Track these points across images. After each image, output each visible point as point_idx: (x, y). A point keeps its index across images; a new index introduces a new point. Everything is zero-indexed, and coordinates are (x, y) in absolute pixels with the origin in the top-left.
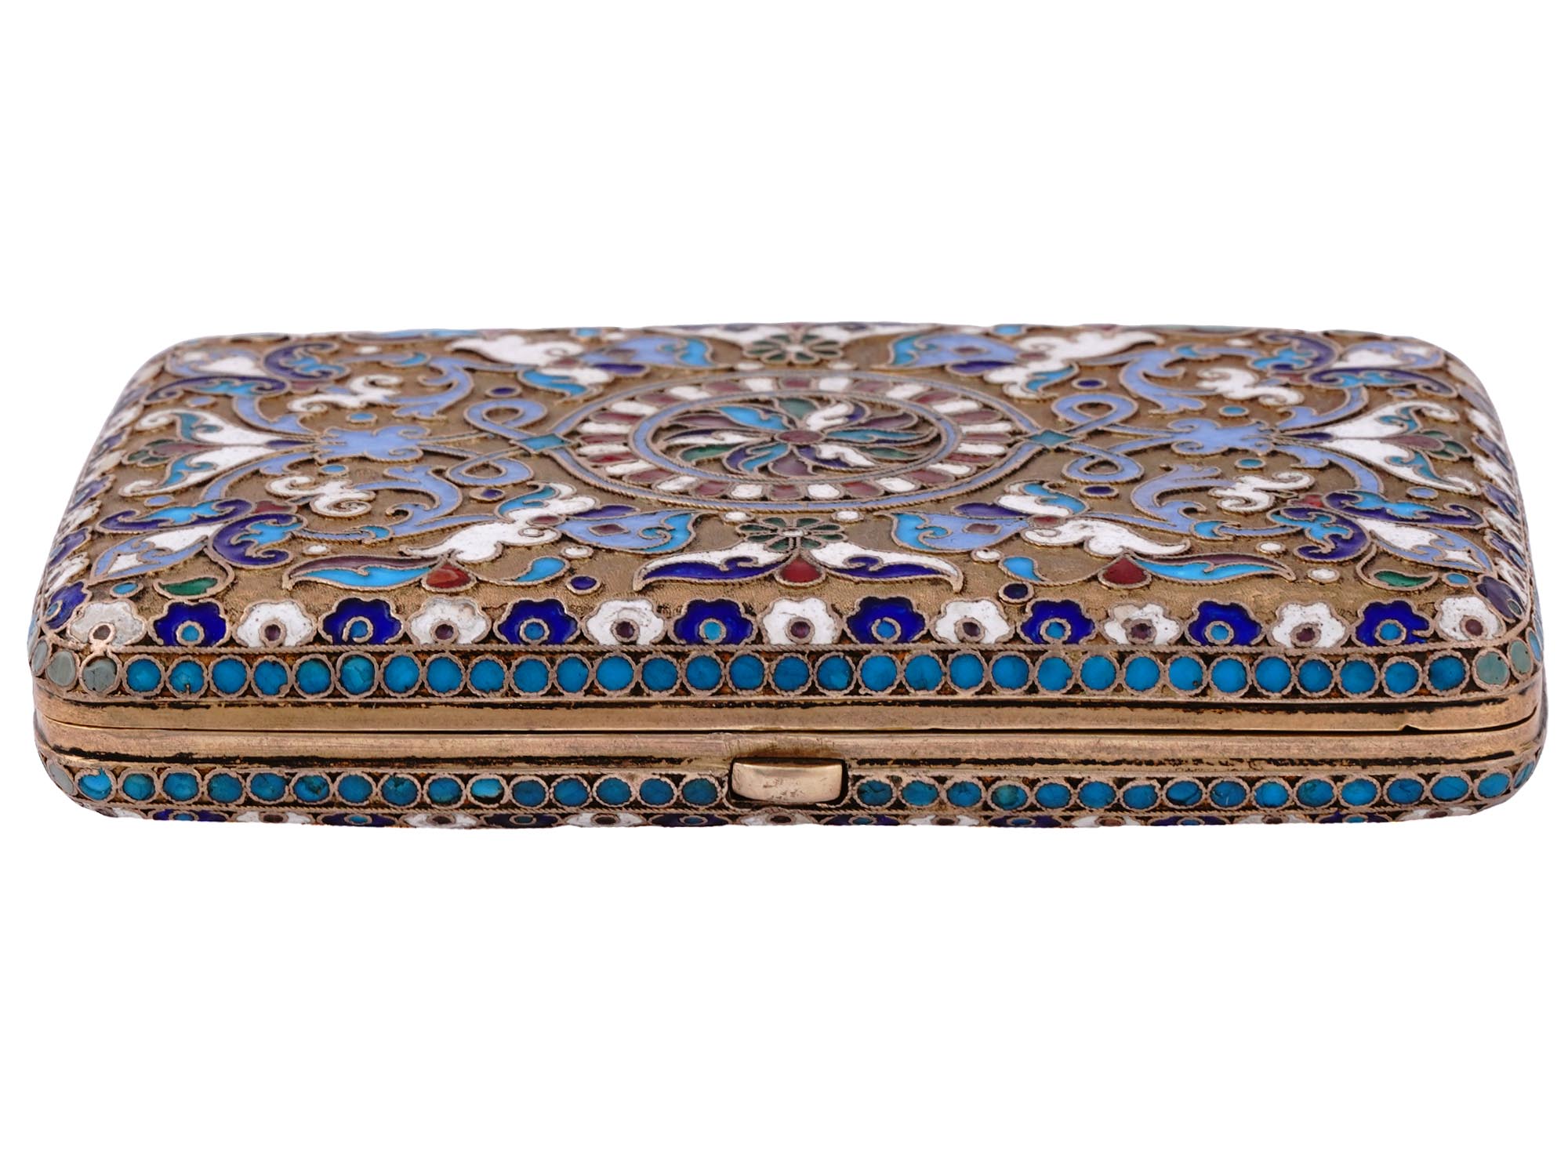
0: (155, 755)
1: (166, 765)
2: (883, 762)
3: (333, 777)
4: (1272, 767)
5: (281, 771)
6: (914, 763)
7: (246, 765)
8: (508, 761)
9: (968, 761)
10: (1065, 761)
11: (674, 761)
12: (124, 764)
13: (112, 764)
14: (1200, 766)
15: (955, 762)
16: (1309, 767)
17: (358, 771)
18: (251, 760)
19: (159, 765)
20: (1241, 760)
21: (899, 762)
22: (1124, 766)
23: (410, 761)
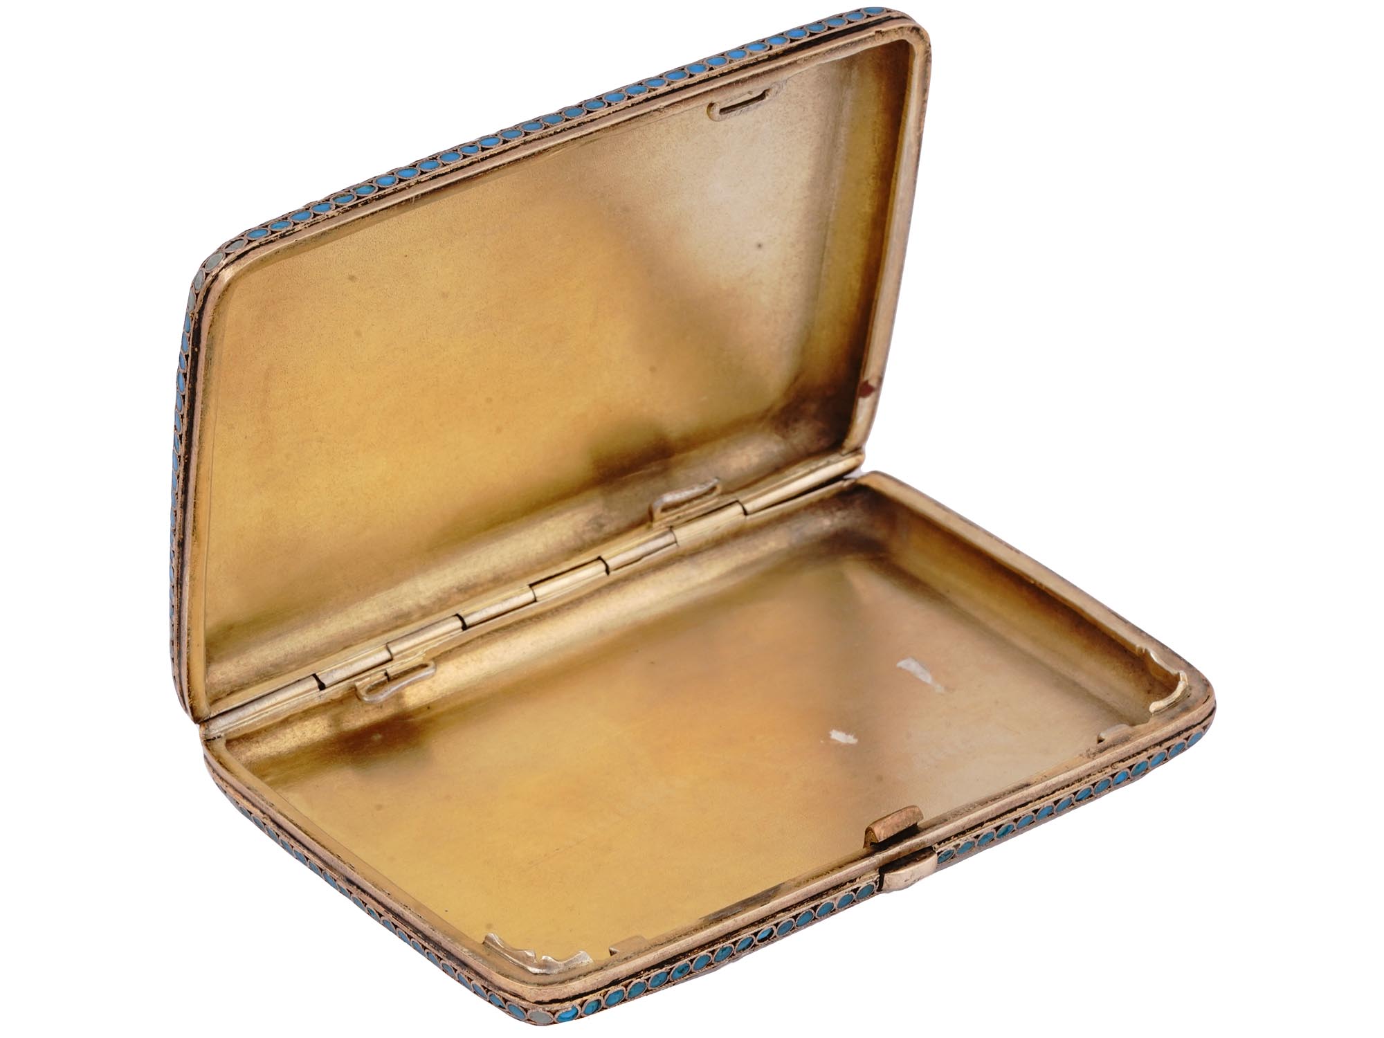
0: (600, 986)
1: (606, 990)
2: (949, 839)
3: (692, 961)
4: (1122, 764)
5: (667, 968)
6: (963, 833)
7: (647, 973)
8: (773, 916)
9: (987, 821)
10: (1031, 802)
11: (852, 881)
12: (585, 998)
13: (579, 1001)
14: (1090, 778)
15: (981, 824)
16: (1138, 756)
17: (704, 953)
18: (648, 969)
19: (603, 991)
20: (1107, 767)
21: (956, 836)
22: (1057, 793)
23: (727, 936)
